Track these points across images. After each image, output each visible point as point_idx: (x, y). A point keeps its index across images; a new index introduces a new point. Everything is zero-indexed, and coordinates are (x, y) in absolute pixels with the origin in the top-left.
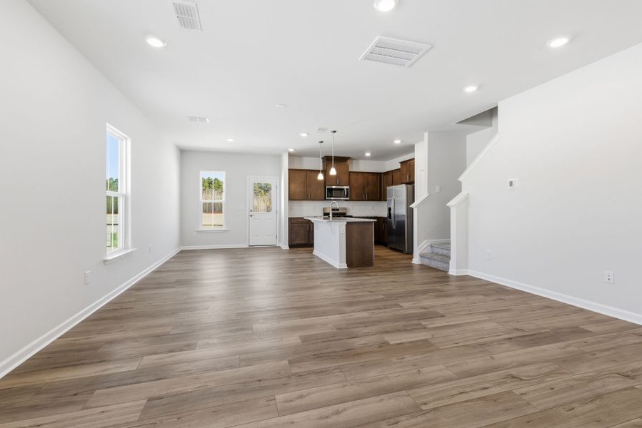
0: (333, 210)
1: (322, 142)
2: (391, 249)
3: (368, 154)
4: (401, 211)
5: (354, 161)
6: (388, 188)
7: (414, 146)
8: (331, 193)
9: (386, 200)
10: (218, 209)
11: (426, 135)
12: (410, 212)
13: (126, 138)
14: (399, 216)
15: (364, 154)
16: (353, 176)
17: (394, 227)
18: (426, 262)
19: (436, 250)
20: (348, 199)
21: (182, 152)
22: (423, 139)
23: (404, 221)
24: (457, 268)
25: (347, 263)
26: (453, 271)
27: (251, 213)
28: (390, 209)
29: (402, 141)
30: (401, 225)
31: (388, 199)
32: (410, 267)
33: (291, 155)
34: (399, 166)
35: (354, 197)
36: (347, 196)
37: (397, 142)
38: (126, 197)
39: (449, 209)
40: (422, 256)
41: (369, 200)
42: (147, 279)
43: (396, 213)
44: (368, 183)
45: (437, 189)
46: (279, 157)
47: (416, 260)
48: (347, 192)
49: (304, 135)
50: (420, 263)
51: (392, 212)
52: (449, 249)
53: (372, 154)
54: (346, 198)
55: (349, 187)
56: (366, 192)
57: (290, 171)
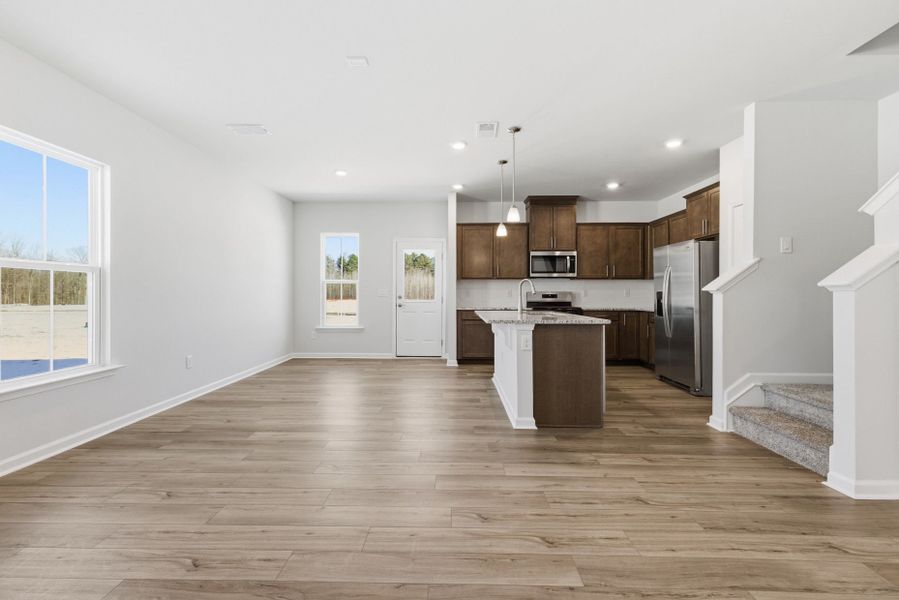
0: (545, 296)
1: (505, 162)
2: (662, 378)
3: (613, 186)
4: (685, 299)
5: (589, 205)
6: (656, 252)
7: (717, 152)
8: (554, 266)
9: (652, 278)
10: (350, 294)
11: (750, 112)
12: (706, 300)
13: (103, 166)
14: (678, 310)
15: (604, 182)
16: (584, 233)
17: (669, 334)
18: (750, 432)
19: (781, 403)
20: (575, 275)
21: (294, 206)
22: (741, 133)
23: (692, 321)
24: (858, 477)
25: (534, 416)
26: (842, 480)
27: (399, 302)
28: (659, 295)
29: (685, 142)
30: (684, 329)
31: (655, 275)
32: (702, 440)
33: (461, 199)
34: (682, 205)
35: (586, 272)
36: (572, 271)
37: (674, 144)
38: (101, 273)
39: (828, 295)
40: (736, 412)
41: (617, 278)
42: (162, 418)
43: (673, 304)
44: (616, 245)
45: (783, 245)
47: (719, 421)
48: (572, 263)
49: (459, 146)
50: (731, 430)
51: (665, 301)
52: (829, 407)
53: (621, 185)
54: (571, 275)
55: (575, 253)
56: (612, 262)
57: (460, 227)
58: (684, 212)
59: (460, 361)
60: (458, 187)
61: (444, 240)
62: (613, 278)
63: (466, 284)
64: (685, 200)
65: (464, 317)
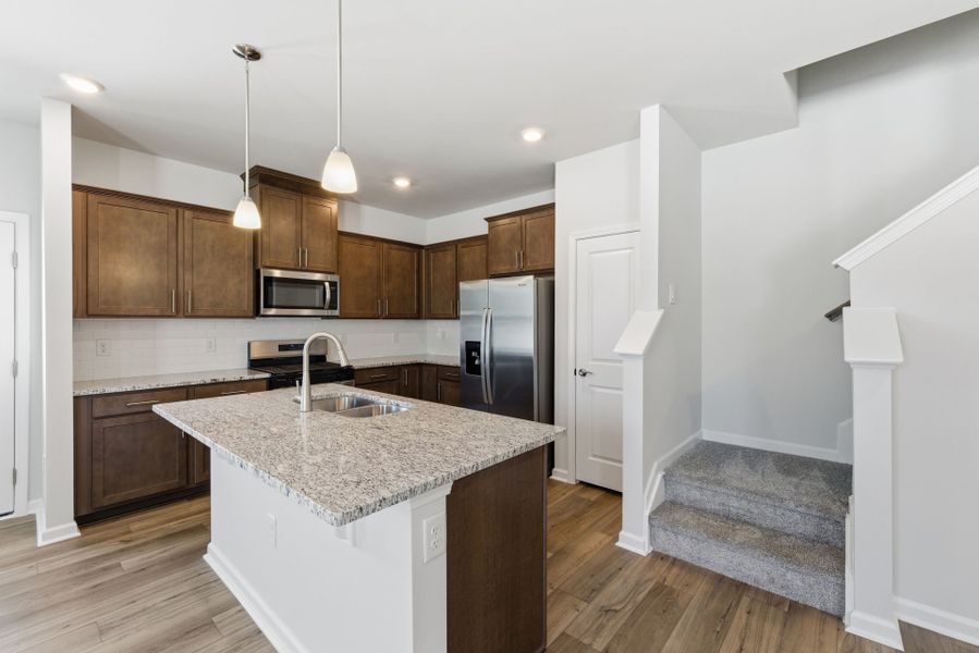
0: (283, 348)
1: (254, 55)
3: (402, 183)
6: (463, 286)
9: (457, 317)
15: (390, 180)
16: (349, 247)
18: (686, 549)
20: (337, 313)
28: (474, 346)
29: (547, 136)
31: (462, 313)
34: (483, 229)
35: (352, 310)
36: (333, 306)
41: (390, 318)
44: (389, 271)
46: (32, 127)
48: (333, 293)
53: (412, 184)
54: (329, 313)
55: (335, 278)
56: (385, 295)
57: (80, 194)
58: (486, 236)
59: (82, 521)
60: (83, 88)
61: (23, 221)
62: (386, 318)
63: (99, 329)
64: (487, 223)
65: (98, 412)
